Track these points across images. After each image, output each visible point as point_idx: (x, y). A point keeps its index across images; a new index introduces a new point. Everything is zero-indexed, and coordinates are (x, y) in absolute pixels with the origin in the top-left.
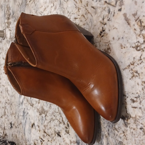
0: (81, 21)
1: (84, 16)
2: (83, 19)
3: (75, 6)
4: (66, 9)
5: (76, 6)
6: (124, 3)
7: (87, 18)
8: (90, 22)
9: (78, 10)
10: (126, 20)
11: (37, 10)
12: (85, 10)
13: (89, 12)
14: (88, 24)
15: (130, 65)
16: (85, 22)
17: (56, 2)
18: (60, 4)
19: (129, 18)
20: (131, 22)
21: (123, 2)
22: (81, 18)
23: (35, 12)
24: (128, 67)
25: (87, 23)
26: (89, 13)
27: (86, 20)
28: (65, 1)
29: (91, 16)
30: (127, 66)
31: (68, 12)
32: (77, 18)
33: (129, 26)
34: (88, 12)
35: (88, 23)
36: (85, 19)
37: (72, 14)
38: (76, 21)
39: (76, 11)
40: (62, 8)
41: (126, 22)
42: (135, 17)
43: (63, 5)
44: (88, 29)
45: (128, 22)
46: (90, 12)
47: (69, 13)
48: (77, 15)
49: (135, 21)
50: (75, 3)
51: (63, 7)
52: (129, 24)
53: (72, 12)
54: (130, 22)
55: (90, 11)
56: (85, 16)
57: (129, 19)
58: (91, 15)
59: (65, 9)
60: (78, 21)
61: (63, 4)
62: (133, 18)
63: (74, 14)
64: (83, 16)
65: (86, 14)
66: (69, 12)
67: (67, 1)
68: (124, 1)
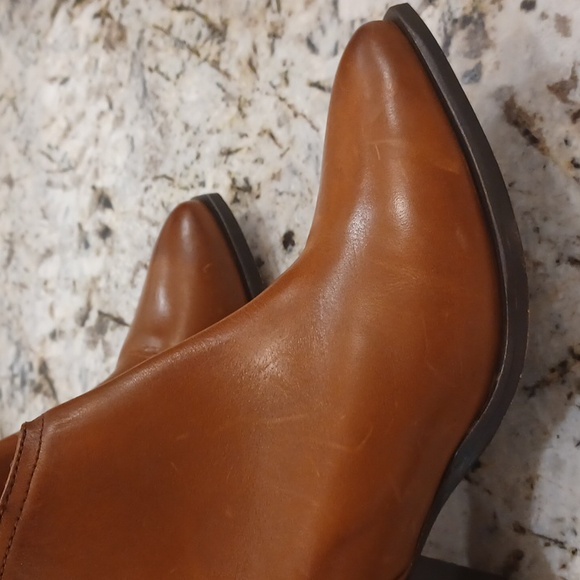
0: (259, 161)
1: (272, 136)
2: (269, 151)
3: (221, 94)
4: (176, 115)
5: (224, 90)
6: (492, 36)
7: (292, 141)
8: (308, 158)
9: (240, 109)
10: (516, 123)
11: (28, 143)
12: (276, 106)
13: (299, 111)
14: (295, 173)
15: (571, 360)
16: (282, 164)
17: (122, 91)
18: (141, 94)
19: (530, 109)
20: (544, 130)
21: (485, 35)
22: (255, 145)
23: (20, 151)
24: (556, 374)
25: (290, 166)
26: (296, 115)
27: (282, 156)
28: (168, 79)
29: (313, 127)
30: (553, 370)
31: (187, 127)
32: (237, 151)
33: (535, 152)
34: (290, 113)
35: (299, 164)
36: (280, 146)
37: (210, 132)
38: (231, 164)
39: (227, 118)
40: (155, 114)
41: (516, 130)
42: (565, 100)
43: (157, 97)
44: (302, 195)
45: (526, 133)
46: (306, 112)
47: (190, 133)
48: (236, 136)
49: (567, 120)
50: (221, 79)
51: (157, 109)
52: (534, 141)
53: (209, 126)
54: (540, 130)
55: (301, 105)
56: (279, 133)
57: (535, 116)
58: (310, 122)
59: (171, 117)
60: (243, 162)
61: (159, 92)
62: (558, 103)
63: (218, 131)
64: (266, 136)
65: (280, 125)
66: (191, 124)
67: (178, 76)
68: (493, 29)
